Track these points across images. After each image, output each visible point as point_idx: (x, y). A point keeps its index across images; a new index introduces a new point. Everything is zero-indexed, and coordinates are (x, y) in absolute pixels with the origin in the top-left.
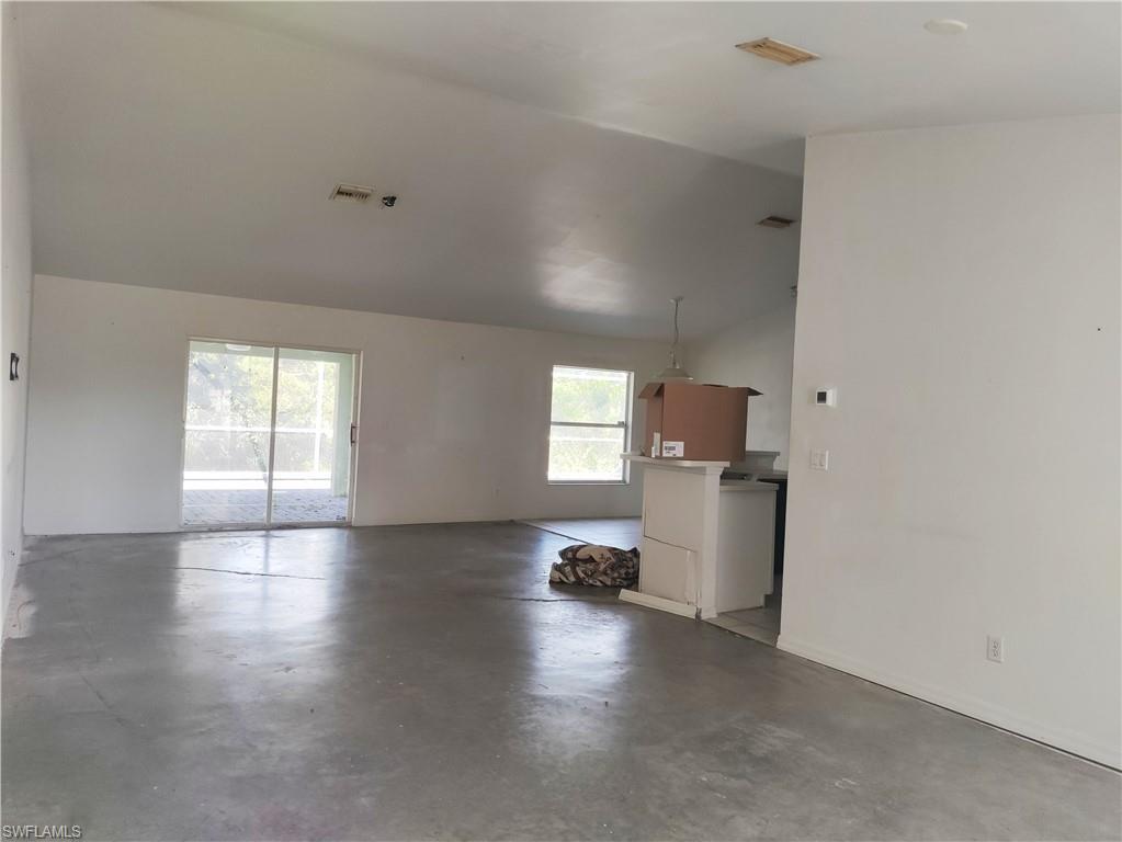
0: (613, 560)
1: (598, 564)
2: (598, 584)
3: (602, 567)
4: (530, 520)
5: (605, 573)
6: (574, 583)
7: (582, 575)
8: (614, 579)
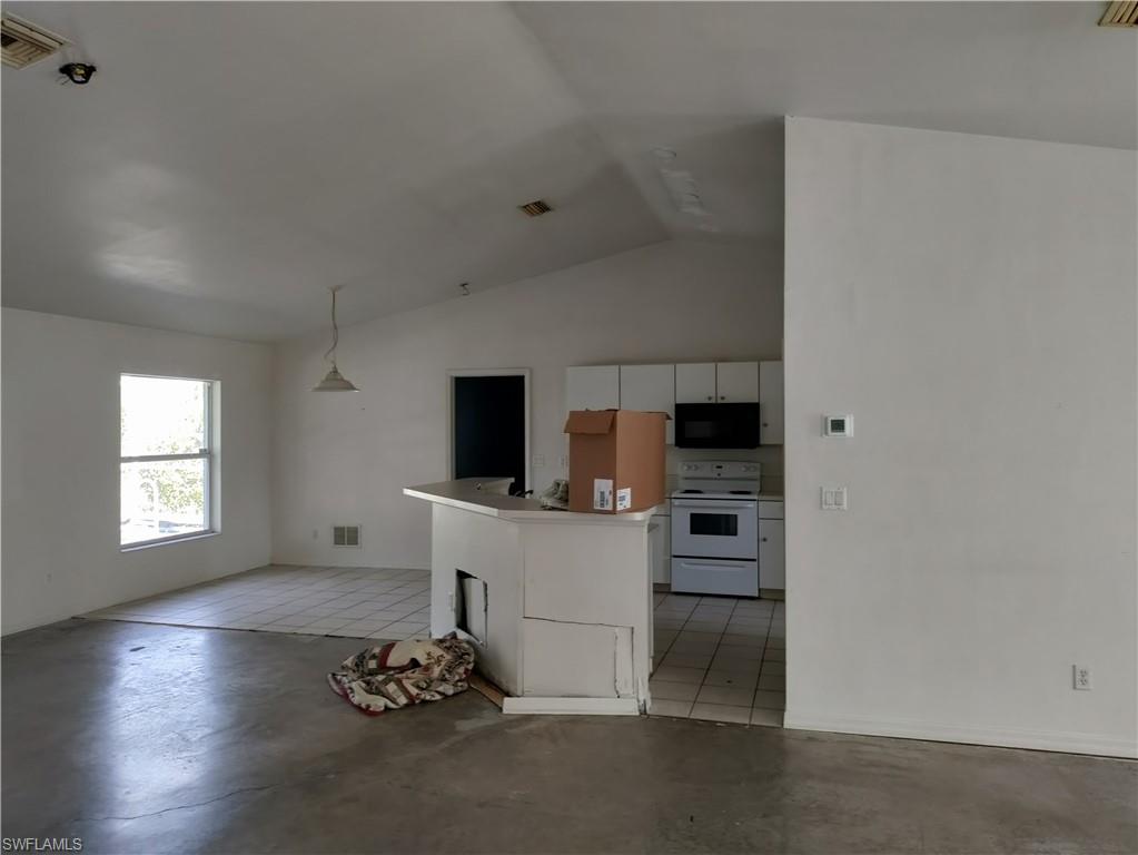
0: (448, 657)
1: (427, 668)
2: (438, 697)
3: (436, 671)
4: (100, 611)
5: (443, 680)
6: (406, 705)
7: (414, 691)
8: (455, 685)
